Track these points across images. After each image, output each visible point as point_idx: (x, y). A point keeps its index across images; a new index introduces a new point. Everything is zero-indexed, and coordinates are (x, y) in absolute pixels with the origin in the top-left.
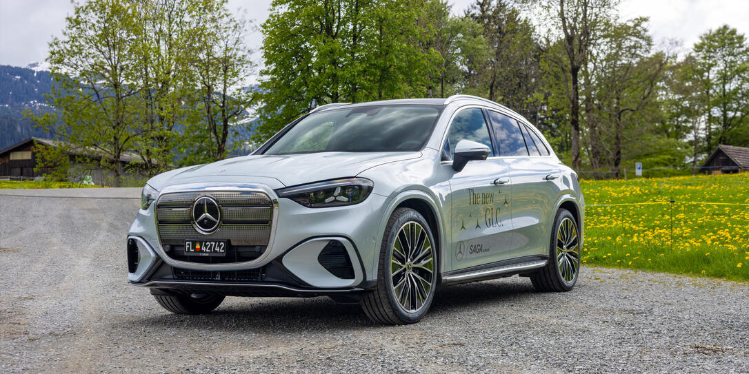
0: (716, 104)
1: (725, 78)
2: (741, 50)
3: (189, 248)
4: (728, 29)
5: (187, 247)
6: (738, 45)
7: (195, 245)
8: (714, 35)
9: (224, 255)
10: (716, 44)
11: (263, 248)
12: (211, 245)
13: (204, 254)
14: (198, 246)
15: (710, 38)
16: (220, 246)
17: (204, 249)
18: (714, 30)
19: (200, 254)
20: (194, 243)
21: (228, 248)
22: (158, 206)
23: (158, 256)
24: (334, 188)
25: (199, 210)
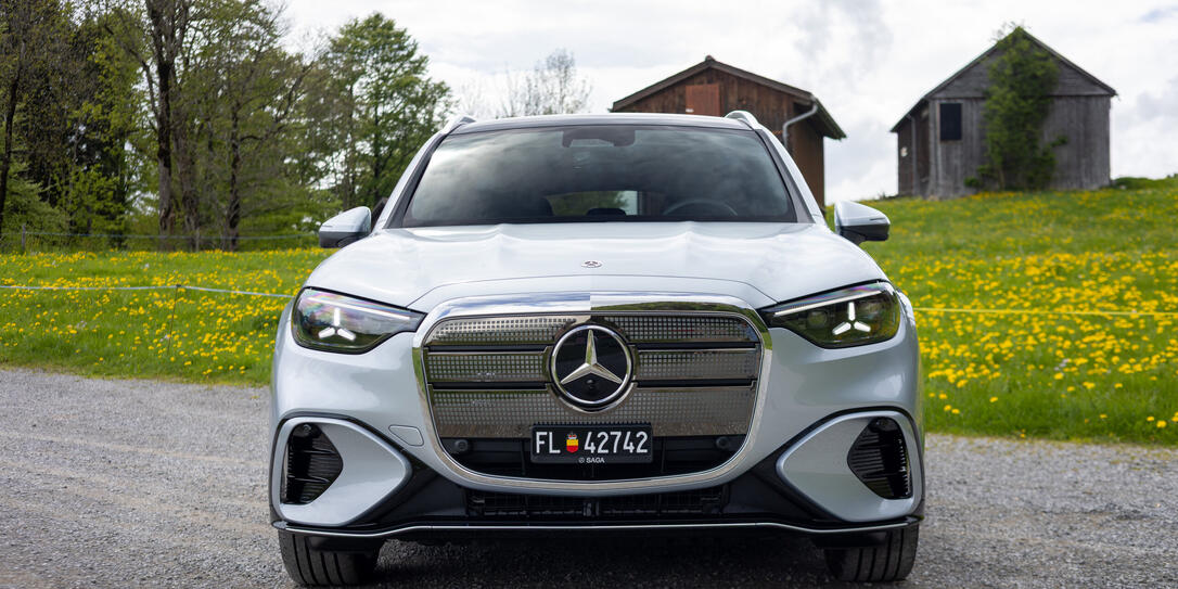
0: (364, 135)
1: (377, 96)
2: (401, 53)
3: (545, 448)
4: (381, 19)
5: (539, 443)
6: (396, 46)
7: (565, 438)
8: (362, 28)
9: (650, 459)
10: (367, 43)
11: (739, 439)
12: (612, 438)
13: (589, 460)
14: (572, 441)
15: (354, 31)
16: (636, 442)
17: (592, 448)
18: (361, 22)
19: (581, 460)
20: (561, 433)
21: (656, 443)
22: (428, 347)
23: (415, 464)
24: (844, 306)
25: (573, 353)
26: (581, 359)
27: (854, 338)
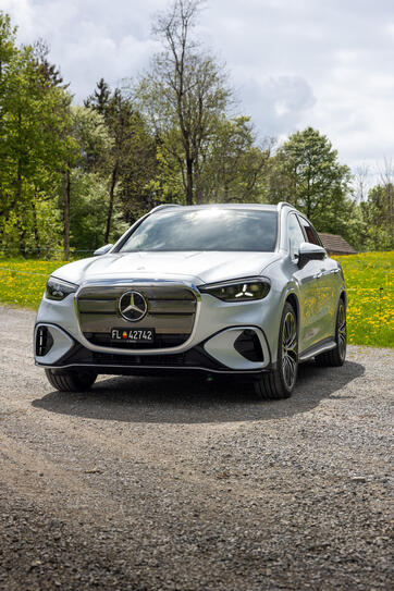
0: (302, 196)
1: (309, 174)
2: (323, 149)
3: (115, 336)
4: (312, 131)
5: (114, 334)
6: (320, 146)
7: (123, 333)
8: (302, 136)
9: (152, 342)
11: (187, 336)
12: (139, 333)
13: (131, 341)
14: (125, 334)
15: (297, 138)
16: (147, 335)
17: (132, 337)
18: (301, 133)
19: (128, 341)
20: (121, 331)
21: (155, 335)
22: (79, 298)
23: (76, 342)
24: (242, 286)
25: (126, 302)
26: (129, 304)
27: (244, 298)
